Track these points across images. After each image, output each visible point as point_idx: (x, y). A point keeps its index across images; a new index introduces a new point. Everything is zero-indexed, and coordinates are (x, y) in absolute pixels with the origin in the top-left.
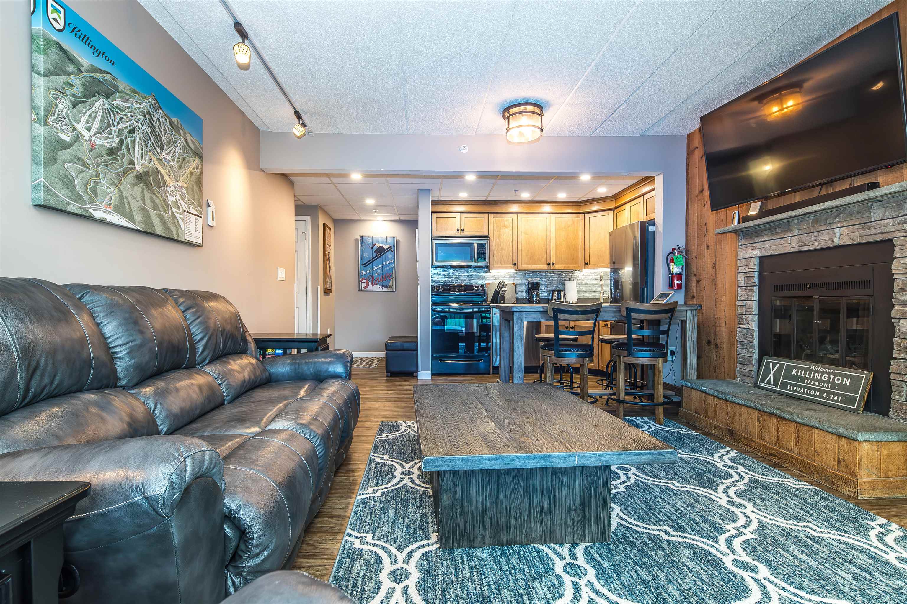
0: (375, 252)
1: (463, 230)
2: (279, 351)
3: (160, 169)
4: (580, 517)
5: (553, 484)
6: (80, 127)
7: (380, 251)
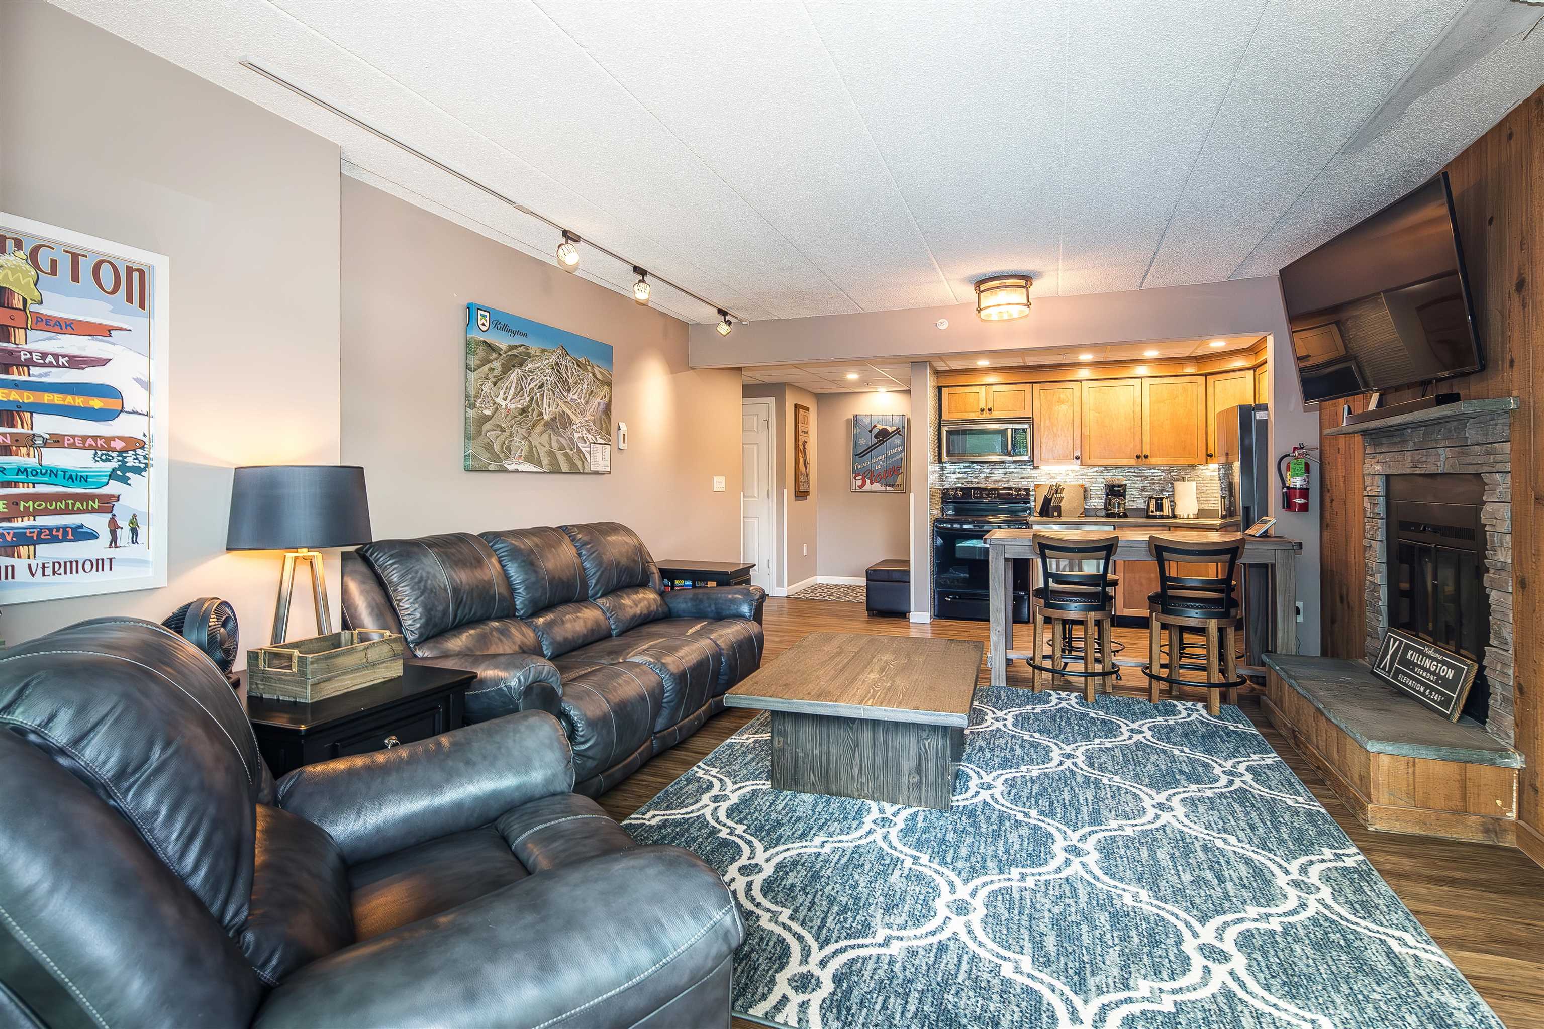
0: (875, 437)
1: (990, 410)
2: (689, 583)
3: (567, 411)
4: (915, 780)
5: (886, 742)
6: (499, 400)
7: (883, 435)
